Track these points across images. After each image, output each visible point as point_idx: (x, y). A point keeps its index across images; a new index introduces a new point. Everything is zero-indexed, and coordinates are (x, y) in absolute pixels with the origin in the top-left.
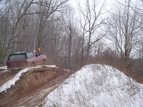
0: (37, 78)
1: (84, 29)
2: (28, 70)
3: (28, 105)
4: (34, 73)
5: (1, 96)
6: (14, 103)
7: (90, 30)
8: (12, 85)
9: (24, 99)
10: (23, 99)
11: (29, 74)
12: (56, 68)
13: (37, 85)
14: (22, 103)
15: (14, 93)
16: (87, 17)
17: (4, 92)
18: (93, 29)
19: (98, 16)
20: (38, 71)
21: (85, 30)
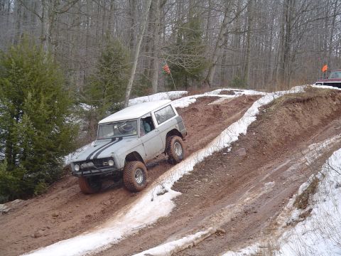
0: (295, 118)
2: (272, 99)
3: (283, 179)
4: (289, 105)
5: (221, 159)
6: (250, 174)
8: (241, 135)
9: (271, 165)
10: (268, 166)
11: (278, 108)
13: (298, 133)
14: (267, 176)
15: (247, 151)
17: (225, 150)
20: (298, 101)
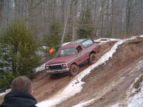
3: (128, 76)
4: (130, 45)
5: (102, 68)
6: (114, 74)
8: (110, 58)
9: (123, 70)
10: (121, 70)
11: (125, 46)
13: (134, 56)
14: (121, 75)
15: (113, 65)
17: (103, 64)
20: (134, 43)
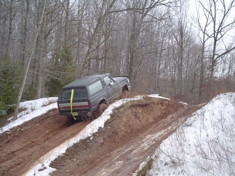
0: (137, 117)
1: (204, 33)
2: (122, 104)
3: (128, 159)
4: (133, 108)
5: (86, 145)
6: (105, 156)
7: (216, 34)
8: (100, 128)
9: (120, 149)
10: (118, 150)
11: (125, 110)
12: (166, 100)
13: (139, 128)
14: (118, 157)
15: (104, 140)
16: (210, 12)
17: (89, 138)
18: (220, 31)
19: (229, 10)
20: (139, 106)
21: (206, 35)
